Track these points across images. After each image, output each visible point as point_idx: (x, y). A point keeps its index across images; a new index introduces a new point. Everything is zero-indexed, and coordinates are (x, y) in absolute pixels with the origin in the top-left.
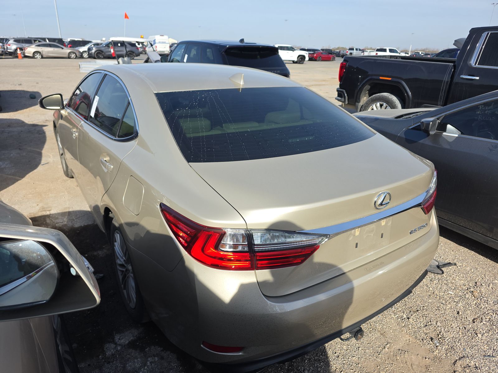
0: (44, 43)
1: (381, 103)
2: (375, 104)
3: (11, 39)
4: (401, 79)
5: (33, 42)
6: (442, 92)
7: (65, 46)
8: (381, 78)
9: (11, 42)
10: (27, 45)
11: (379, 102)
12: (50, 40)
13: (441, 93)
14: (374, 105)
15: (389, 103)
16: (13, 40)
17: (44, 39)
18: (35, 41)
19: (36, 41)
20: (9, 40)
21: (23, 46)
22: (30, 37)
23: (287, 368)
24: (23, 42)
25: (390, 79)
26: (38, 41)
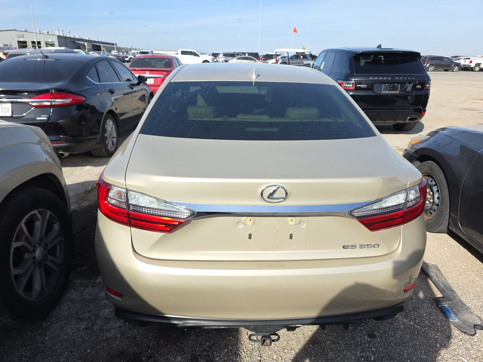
0: (243, 56)
3: (222, 53)
5: (236, 55)
7: (259, 59)
9: (221, 56)
10: (231, 58)
12: (249, 54)
16: (223, 54)
17: (244, 54)
18: (237, 55)
19: (239, 55)
20: (220, 54)
21: (228, 59)
22: (235, 52)
23: (205, 347)
24: (229, 56)
26: (240, 55)
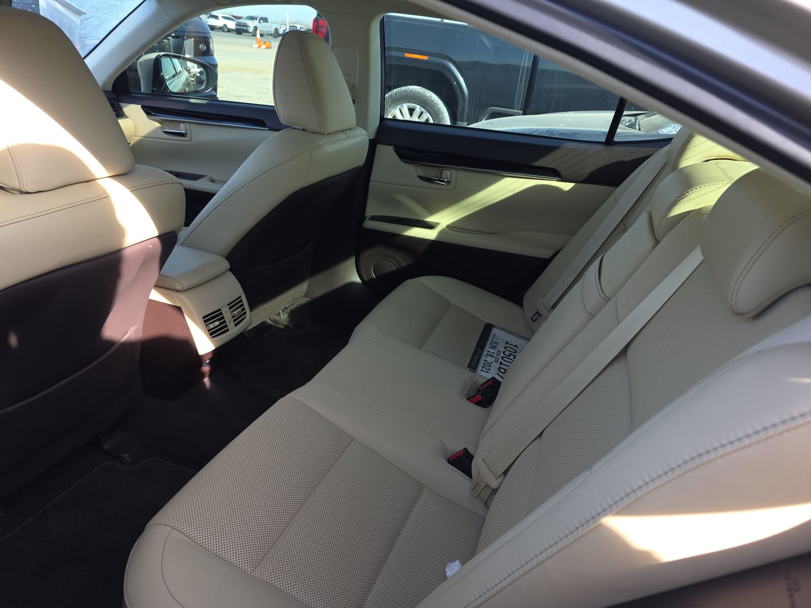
1: (412, 105)
2: (399, 107)
4: (447, 59)
6: (520, 84)
8: (407, 55)
11: (406, 103)
13: (520, 87)
14: (398, 109)
15: (427, 105)
25: (426, 58)
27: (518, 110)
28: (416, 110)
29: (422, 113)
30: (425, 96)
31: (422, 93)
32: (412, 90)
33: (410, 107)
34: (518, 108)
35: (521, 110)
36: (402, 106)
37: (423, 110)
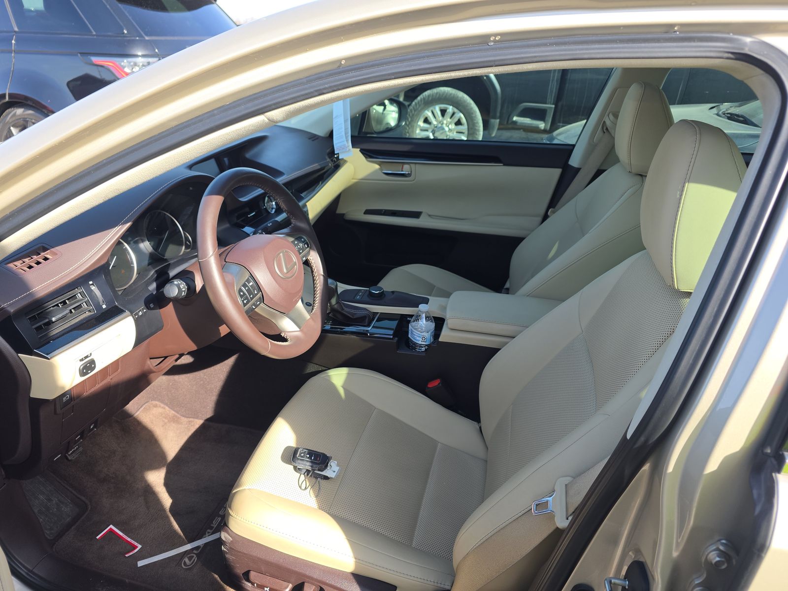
11: (438, 104)
15: (459, 105)
27: (551, 104)
28: (448, 111)
29: (453, 114)
30: (458, 97)
31: (454, 94)
32: (444, 92)
33: (442, 108)
34: (551, 102)
35: (553, 104)
36: (435, 108)
37: (456, 110)
